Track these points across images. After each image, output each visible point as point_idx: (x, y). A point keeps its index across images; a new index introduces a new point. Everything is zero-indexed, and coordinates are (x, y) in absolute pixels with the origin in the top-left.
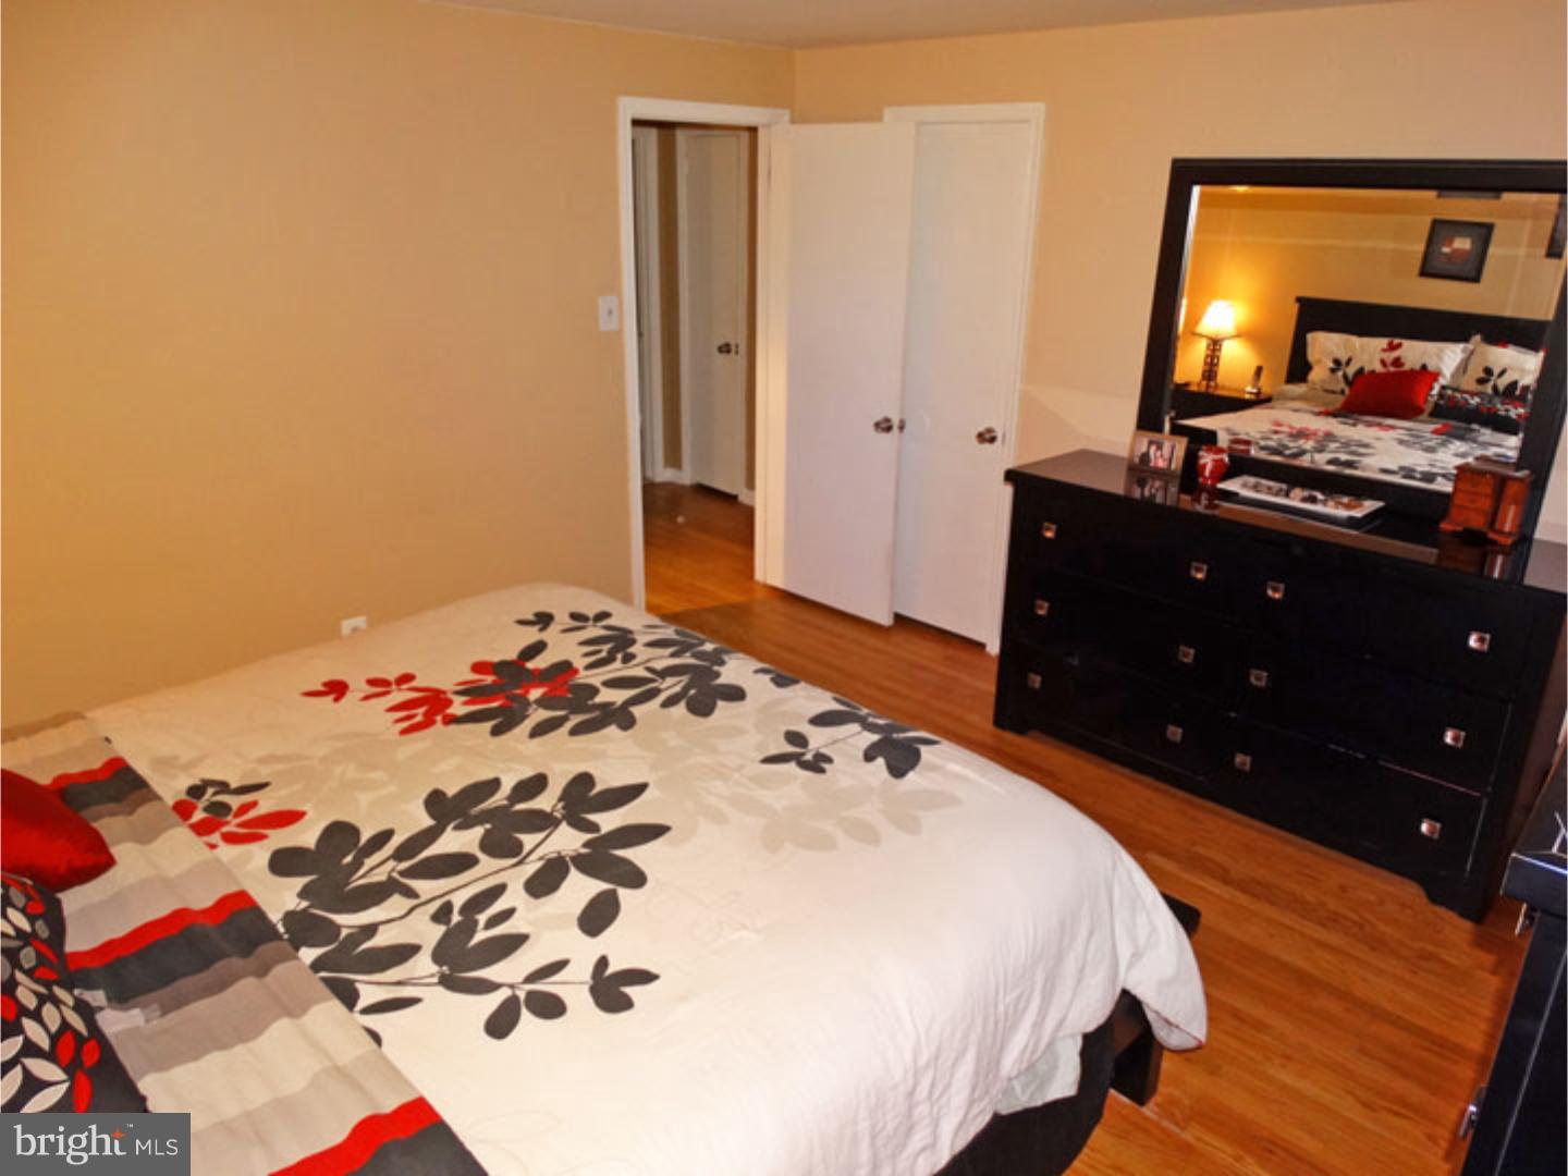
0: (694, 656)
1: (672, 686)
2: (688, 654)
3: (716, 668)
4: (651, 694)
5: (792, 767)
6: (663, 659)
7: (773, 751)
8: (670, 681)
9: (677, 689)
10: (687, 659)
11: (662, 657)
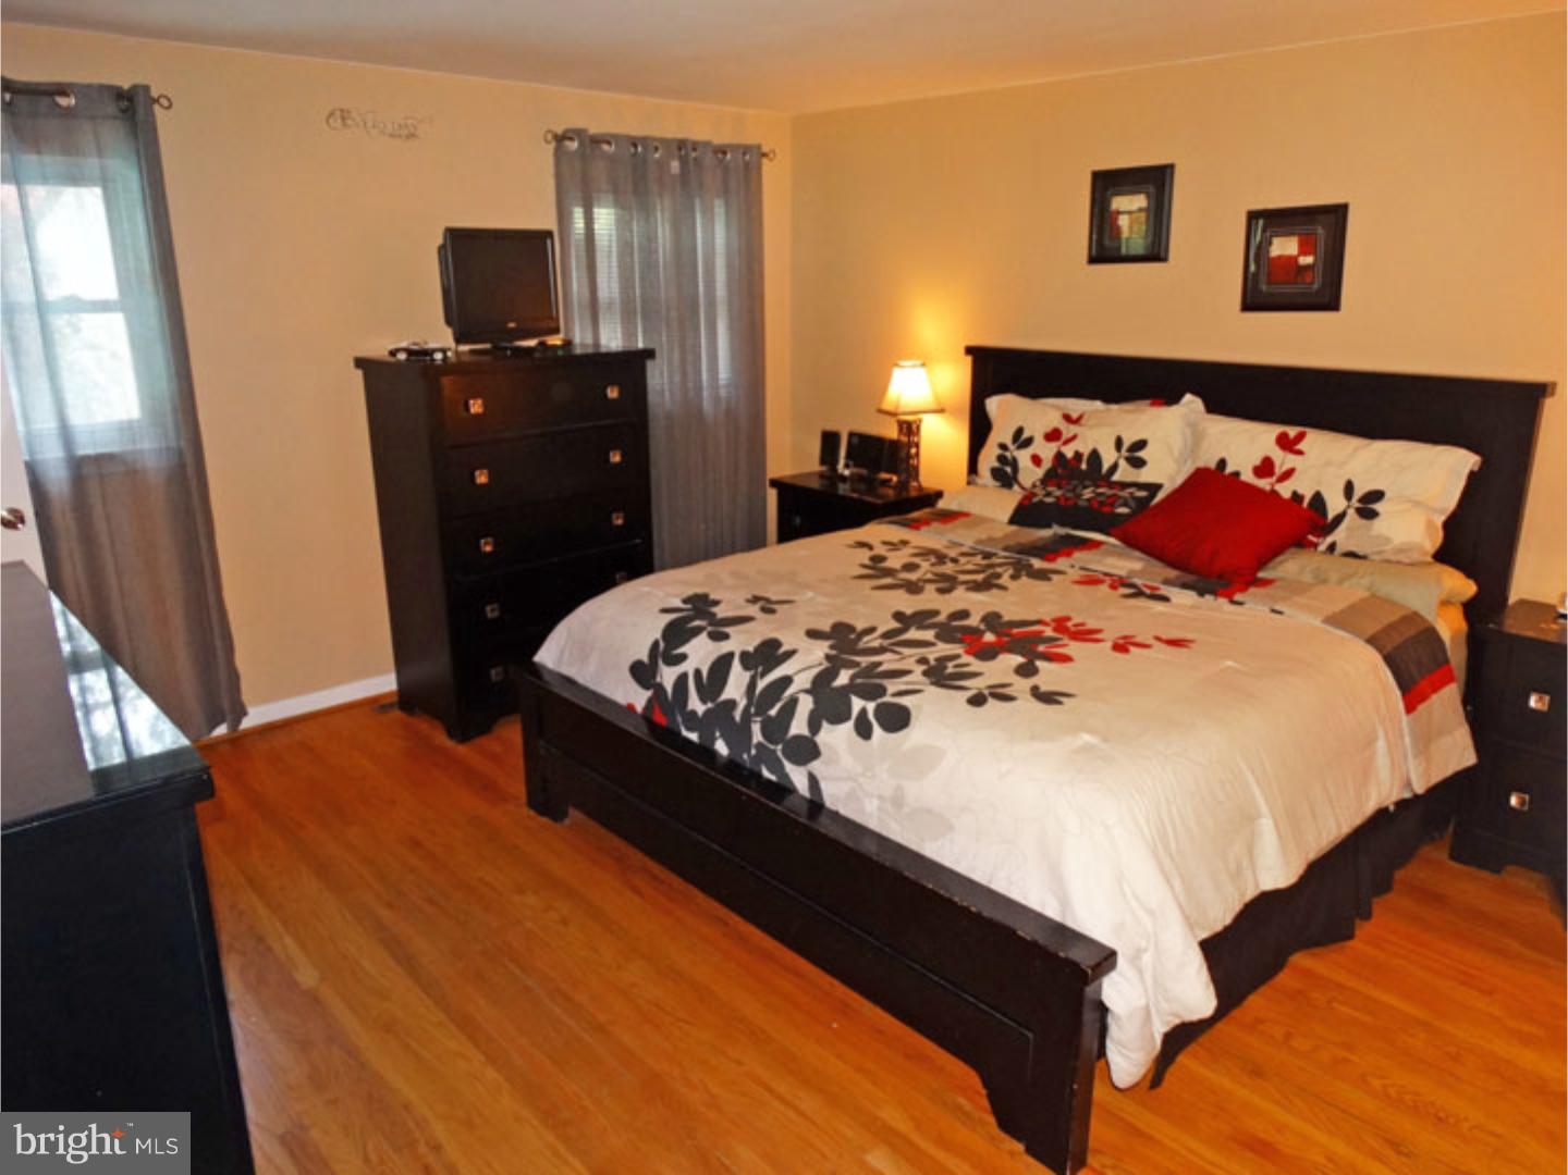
0: (857, 664)
1: (873, 641)
2: (864, 665)
3: (834, 652)
4: (886, 635)
5: (774, 598)
6: (888, 661)
7: (786, 606)
8: (876, 644)
9: (866, 639)
10: (864, 661)
11: (889, 661)
